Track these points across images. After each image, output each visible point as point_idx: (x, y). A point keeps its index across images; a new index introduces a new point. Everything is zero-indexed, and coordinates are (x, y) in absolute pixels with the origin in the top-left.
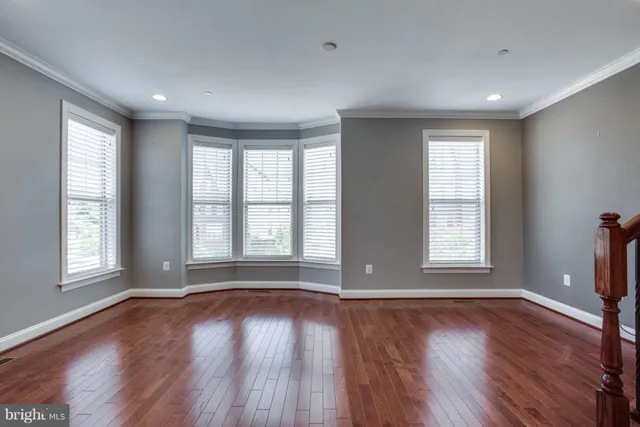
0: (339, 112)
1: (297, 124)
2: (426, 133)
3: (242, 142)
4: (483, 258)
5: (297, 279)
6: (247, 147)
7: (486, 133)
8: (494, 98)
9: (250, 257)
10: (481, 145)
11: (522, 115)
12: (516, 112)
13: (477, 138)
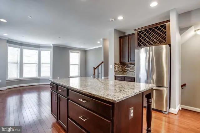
0: (53, 44)
1: (40, 44)
2: (70, 51)
3: (23, 47)
4: (79, 75)
5: (39, 82)
6: (24, 48)
7: (80, 52)
8: (82, 47)
9: (25, 78)
10: (79, 54)
11: (86, 50)
12: (85, 49)
13: (79, 53)
